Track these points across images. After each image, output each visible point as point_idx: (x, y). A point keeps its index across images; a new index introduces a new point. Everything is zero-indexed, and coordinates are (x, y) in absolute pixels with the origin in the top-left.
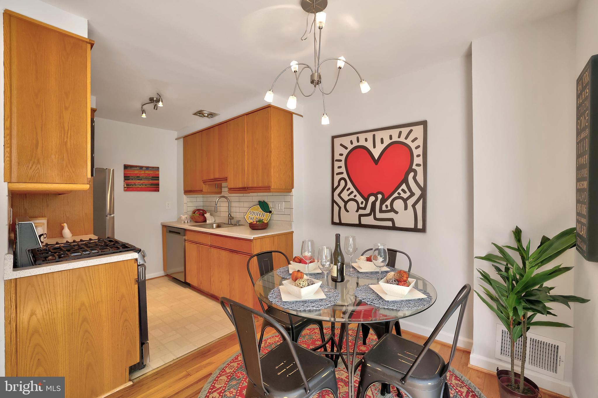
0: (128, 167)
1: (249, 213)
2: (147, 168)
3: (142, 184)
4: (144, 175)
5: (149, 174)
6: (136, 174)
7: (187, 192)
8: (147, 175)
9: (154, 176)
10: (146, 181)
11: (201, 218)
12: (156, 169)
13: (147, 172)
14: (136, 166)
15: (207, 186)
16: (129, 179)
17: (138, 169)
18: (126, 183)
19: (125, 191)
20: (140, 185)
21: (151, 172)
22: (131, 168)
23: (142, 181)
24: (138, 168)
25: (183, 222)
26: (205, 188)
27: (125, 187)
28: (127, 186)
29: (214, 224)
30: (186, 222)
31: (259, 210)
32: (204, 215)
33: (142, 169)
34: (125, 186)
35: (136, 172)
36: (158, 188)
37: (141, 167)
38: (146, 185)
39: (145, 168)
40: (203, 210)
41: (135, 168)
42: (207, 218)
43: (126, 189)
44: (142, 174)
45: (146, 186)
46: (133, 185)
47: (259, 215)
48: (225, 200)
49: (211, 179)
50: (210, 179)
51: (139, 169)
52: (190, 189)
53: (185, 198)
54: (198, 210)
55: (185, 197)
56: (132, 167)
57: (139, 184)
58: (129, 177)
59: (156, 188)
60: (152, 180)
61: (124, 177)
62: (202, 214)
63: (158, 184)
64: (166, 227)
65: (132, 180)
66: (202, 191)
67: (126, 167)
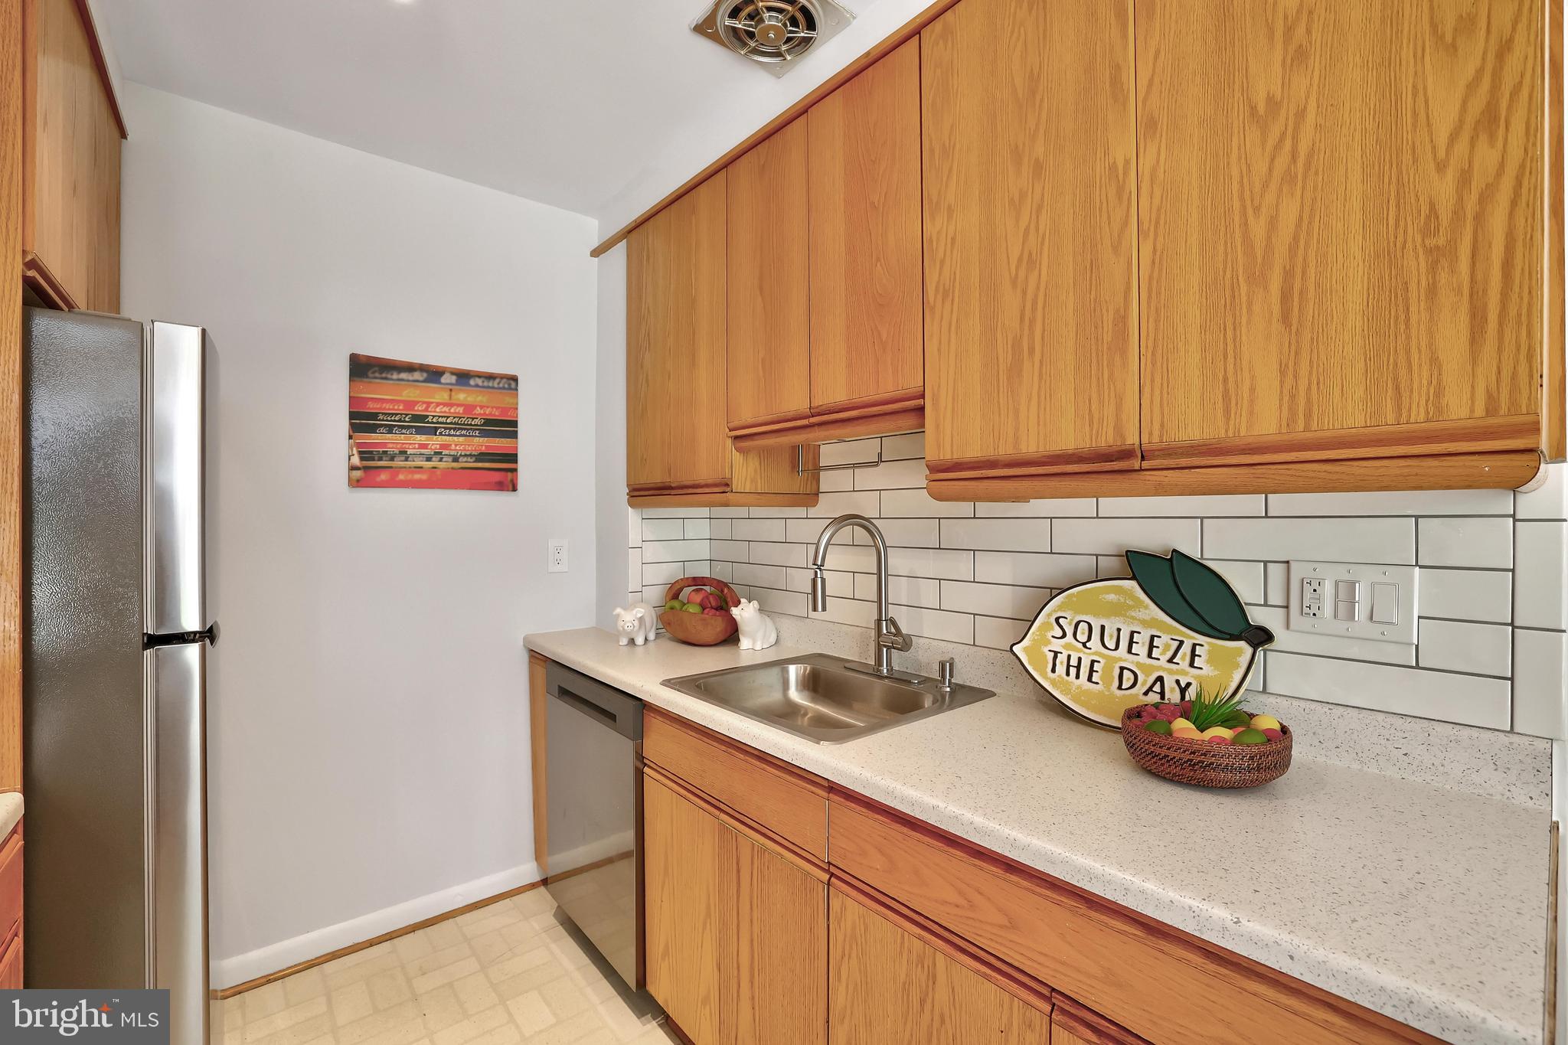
0: (374, 366)
1: (1049, 627)
2: (464, 377)
3: (436, 453)
4: (446, 409)
5: (469, 408)
6: (410, 404)
7: (643, 493)
8: (461, 410)
9: (496, 414)
10: (459, 444)
11: (715, 627)
12: (504, 383)
13: (461, 396)
14: (410, 368)
15: (754, 463)
16: (372, 429)
17: (421, 379)
18: (359, 445)
19: (356, 484)
20: (429, 459)
21: (480, 398)
22: (384, 375)
23: (434, 442)
24: (417, 375)
25: (624, 641)
26: (744, 471)
27: (353, 468)
28: (362, 459)
29: (793, 670)
30: (640, 641)
31: (1142, 614)
32: (728, 611)
33: (440, 383)
34: (356, 460)
35: (409, 394)
36: (510, 474)
37: (434, 374)
38: (456, 459)
39: (453, 379)
40: (721, 585)
41: (403, 375)
42: (742, 627)
43: (357, 474)
44: (438, 404)
45: (455, 465)
46: (392, 459)
47: (1140, 649)
48: (861, 534)
49: (791, 415)
50: (774, 417)
51: (425, 381)
52: (657, 478)
53: (635, 523)
54: (697, 582)
55: (633, 516)
56: (385, 368)
57: (423, 451)
58: (374, 416)
59: (503, 473)
60: (484, 434)
61: (353, 415)
62: (714, 604)
63: (513, 458)
64: (545, 661)
65: (390, 432)
66: (727, 485)
67: (362, 368)
